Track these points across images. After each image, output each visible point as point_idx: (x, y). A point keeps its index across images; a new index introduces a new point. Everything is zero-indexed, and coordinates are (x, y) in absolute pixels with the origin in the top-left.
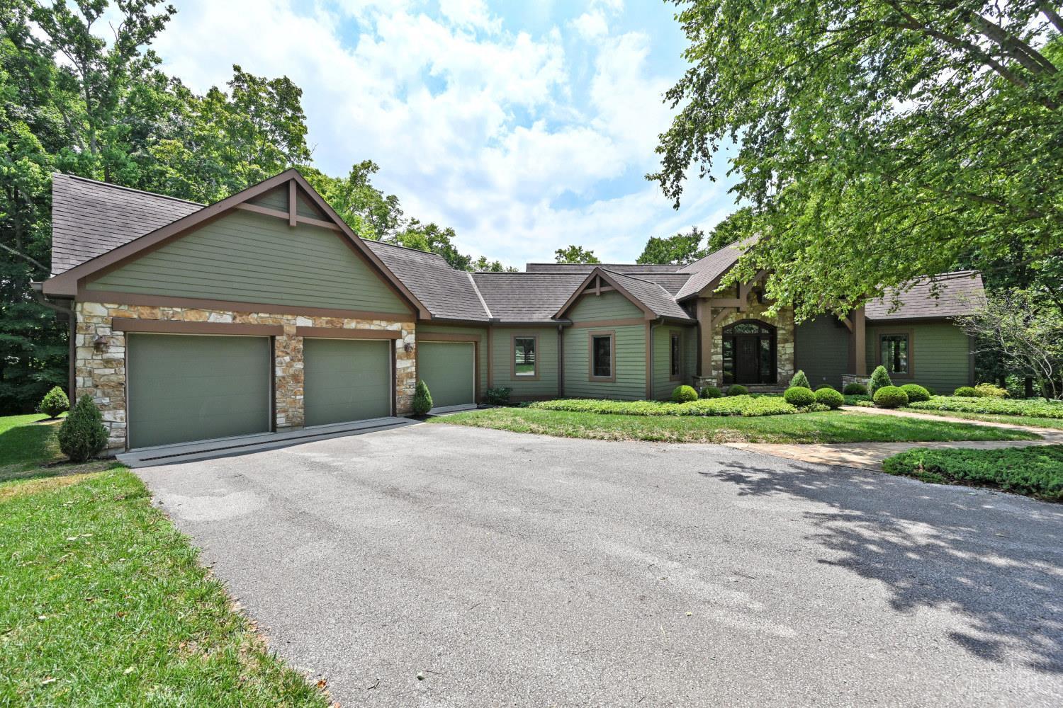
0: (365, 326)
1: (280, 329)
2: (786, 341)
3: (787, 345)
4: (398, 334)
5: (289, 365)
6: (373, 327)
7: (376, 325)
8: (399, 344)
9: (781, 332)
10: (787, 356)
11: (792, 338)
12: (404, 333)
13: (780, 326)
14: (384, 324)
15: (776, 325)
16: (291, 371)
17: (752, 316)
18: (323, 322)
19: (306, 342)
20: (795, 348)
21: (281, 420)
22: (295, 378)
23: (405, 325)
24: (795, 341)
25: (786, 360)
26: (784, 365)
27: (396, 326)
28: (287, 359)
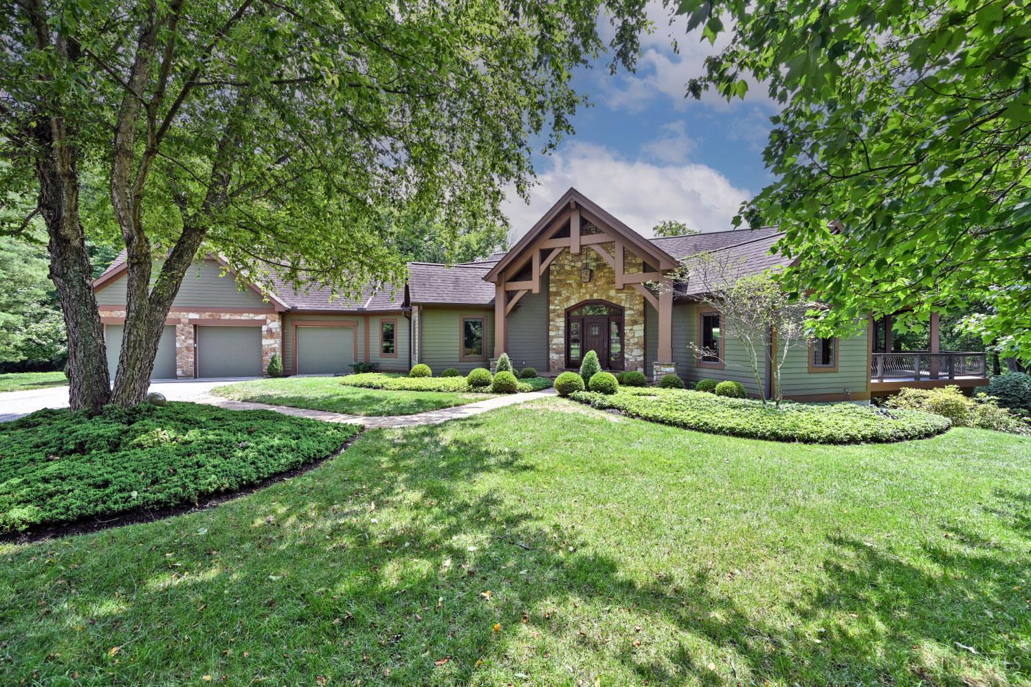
0: (237, 317)
1: (179, 321)
2: (635, 323)
3: (635, 327)
4: (264, 322)
5: (184, 341)
6: (242, 318)
7: (245, 317)
8: (264, 328)
9: (627, 312)
10: (636, 340)
11: (641, 319)
12: (268, 321)
13: (627, 306)
14: (251, 316)
15: (622, 305)
16: (185, 345)
17: (596, 296)
18: (206, 315)
19: (195, 326)
20: (645, 330)
21: (179, 372)
22: (187, 348)
23: (269, 316)
24: (645, 322)
25: (635, 344)
26: (632, 351)
27: (261, 317)
28: (183, 337)
